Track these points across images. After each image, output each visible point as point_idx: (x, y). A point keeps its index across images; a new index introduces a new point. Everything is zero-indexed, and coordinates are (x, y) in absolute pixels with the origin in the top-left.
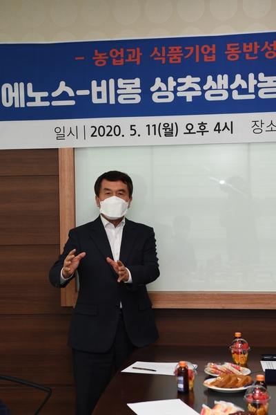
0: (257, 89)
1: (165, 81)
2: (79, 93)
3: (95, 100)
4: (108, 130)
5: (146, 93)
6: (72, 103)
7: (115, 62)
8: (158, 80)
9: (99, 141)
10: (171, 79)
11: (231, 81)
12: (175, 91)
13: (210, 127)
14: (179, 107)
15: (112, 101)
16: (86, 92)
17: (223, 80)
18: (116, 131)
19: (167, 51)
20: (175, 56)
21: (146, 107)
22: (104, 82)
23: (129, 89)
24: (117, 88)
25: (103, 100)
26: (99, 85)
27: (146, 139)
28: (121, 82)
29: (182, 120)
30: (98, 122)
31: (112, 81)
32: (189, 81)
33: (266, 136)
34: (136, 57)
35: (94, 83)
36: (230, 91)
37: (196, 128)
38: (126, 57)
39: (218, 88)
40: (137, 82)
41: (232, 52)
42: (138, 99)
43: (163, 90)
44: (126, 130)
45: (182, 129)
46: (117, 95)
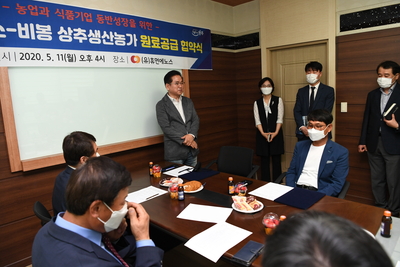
0: (114, 40)
1: (66, 29)
2: (8, 30)
3: (21, 36)
4: (32, 56)
5: (55, 35)
6: (4, 36)
7: (32, 13)
8: (62, 28)
9: (25, 63)
10: (69, 29)
11: (102, 34)
12: (72, 36)
13: (93, 58)
14: (75, 45)
15: (33, 38)
16: (14, 30)
17: (98, 33)
18: (37, 57)
19: (65, 12)
20: (70, 16)
21: (56, 44)
22: (26, 25)
23: (44, 31)
24: (35, 30)
25: (27, 36)
26: (23, 26)
27: (57, 63)
28: (38, 26)
29: (78, 53)
30: (25, 50)
31: (32, 25)
32: (80, 31)
33: (120, 65)
34: (46, 12)
35: (19, 25)
36: (102, 39)
37: (86, 58)
38: (39, 11)
39: (95, 36)
40: (49, 28)
41: (100, 19)
42: (50, 38)
43: (65, 35)
44: (44, 57)
45: (78, 58)
46: (36, 35)
